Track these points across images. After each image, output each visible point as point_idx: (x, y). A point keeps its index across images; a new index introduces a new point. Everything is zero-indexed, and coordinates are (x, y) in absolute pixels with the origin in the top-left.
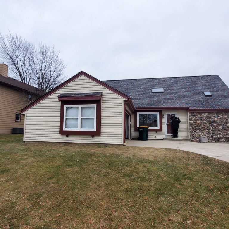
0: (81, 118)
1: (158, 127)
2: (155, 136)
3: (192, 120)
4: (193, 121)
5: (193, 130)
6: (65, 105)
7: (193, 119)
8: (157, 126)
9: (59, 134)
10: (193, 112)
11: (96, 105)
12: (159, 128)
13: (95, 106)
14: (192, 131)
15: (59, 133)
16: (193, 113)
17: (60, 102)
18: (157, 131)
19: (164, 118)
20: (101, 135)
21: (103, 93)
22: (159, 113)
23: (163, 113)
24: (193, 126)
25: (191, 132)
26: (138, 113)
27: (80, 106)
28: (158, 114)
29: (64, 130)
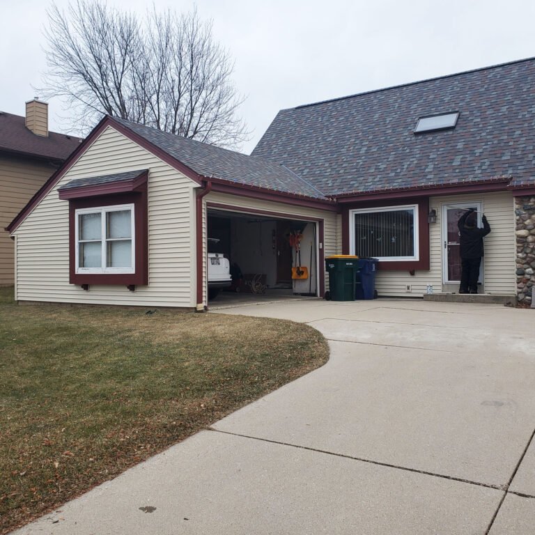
0: (107, 242)
1: (416, 258)
2: (408, 288)
3: (525, 227)
4: (529, 230)
5: (528, 263)
6: (76, 210)
7: (527, 222)
8: (411, 254)
9: (68, 284)
10: (529, 197)
11: (133, 205)
12: (418, 259)
13: (131, 207)
14: (526, 266)
15: (68, 280)
16: (529, 201)
17: (68, 203)
18: (412, 269)
19: (438, 225)
20: (150, 285)
21: (151, 171)
22: (417, 206)
23: (434, 206)
24: (528, 247)
25: (521, 273)
26: (350, 211)
27: (104, 210)
28: (415, 210)
29: (76, 273)
